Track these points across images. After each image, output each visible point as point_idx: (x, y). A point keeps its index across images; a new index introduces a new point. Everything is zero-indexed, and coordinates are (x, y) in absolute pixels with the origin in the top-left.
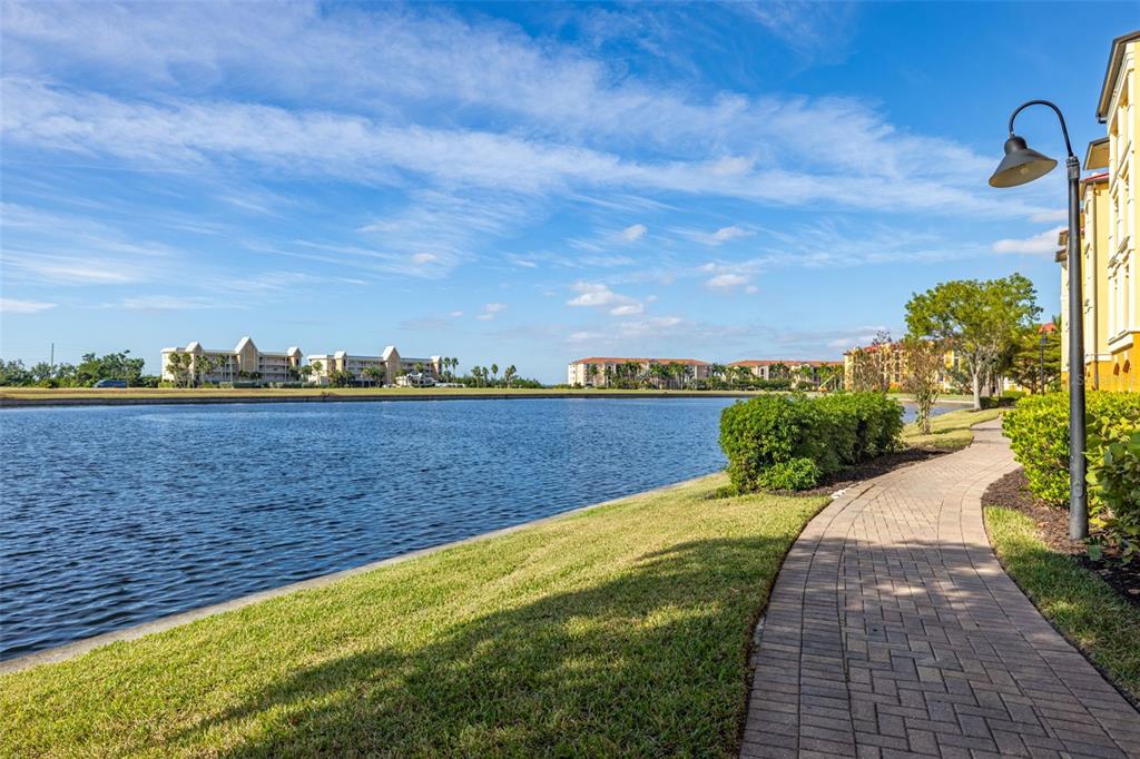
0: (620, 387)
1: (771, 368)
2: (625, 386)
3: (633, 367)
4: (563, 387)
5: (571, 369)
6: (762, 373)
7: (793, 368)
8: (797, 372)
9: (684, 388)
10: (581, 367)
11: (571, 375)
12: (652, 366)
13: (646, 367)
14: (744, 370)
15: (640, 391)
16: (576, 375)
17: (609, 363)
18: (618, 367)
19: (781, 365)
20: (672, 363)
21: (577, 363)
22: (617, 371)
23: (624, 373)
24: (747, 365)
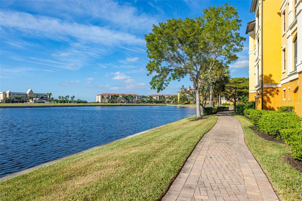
0: (111, 103)
1: (160, 97)
2: (113, 102)
3: (117, 96)
4: (93, 103)
5: (97, 97)
6: (157, 98)
7: (166, 97)
8: (167, 98)
9: (132, 103)
10: (100, 97)
11: (97, 99)
12: (122, 96)
13: (121, 97)
14: (151, 97)
15: (118, 104)
16: (99, 99)
17: (109, 95)
18: (112, 96)
19: (162, 96)
20: (129, 95)
21: (98, 95)
22: (111, 97)
23: (113, 98)
24: (152, 96)
